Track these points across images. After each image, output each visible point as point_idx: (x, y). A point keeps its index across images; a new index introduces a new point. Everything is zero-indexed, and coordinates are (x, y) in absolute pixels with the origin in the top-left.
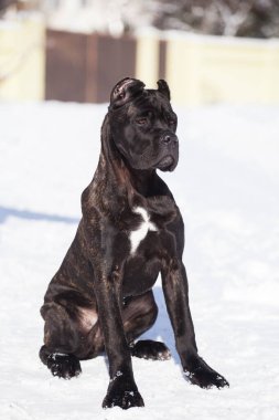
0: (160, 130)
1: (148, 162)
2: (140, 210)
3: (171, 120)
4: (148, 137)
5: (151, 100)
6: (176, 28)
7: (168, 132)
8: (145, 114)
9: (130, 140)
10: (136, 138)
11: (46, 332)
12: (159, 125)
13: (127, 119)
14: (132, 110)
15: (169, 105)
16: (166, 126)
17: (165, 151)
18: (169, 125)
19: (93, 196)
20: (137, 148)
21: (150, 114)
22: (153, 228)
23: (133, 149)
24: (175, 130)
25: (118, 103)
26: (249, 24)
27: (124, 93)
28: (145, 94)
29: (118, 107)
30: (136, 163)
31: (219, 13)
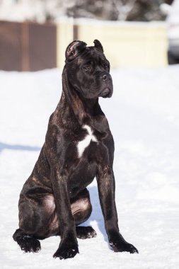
0: (99, 72)
1: (94, 93)
2: (87, 127)
3: (105, 65)
4: (92, 77)
5: (92, 53)
6: (84, 17)
7: (104, 73)
8: (88, 63)
9: (81, 80)
10: (85, 79)
11: (20, 219)
12: (98, 69)
13: (77, 67)
14: (80, 61)
15: (104, 56)
16: (103, 69)
17: (104, 85)
18: (105, 68)
19: (55, 118)
20: (86, 85)
21: (92, 63)
22: (94, 139)
23: (83, 86)
24: (109, 71)
25: (71, 58)
26: (136, 11)
27: (74, 51)
28: (88, 50)
29: (71, 60)
30: (86, 94)
31: (114, 5)
